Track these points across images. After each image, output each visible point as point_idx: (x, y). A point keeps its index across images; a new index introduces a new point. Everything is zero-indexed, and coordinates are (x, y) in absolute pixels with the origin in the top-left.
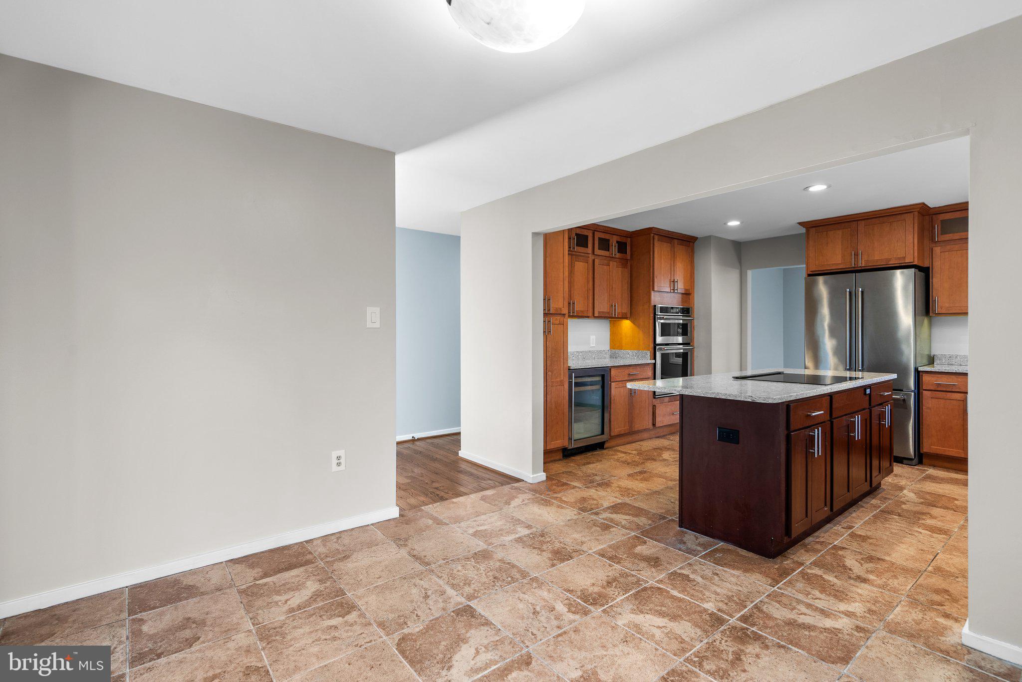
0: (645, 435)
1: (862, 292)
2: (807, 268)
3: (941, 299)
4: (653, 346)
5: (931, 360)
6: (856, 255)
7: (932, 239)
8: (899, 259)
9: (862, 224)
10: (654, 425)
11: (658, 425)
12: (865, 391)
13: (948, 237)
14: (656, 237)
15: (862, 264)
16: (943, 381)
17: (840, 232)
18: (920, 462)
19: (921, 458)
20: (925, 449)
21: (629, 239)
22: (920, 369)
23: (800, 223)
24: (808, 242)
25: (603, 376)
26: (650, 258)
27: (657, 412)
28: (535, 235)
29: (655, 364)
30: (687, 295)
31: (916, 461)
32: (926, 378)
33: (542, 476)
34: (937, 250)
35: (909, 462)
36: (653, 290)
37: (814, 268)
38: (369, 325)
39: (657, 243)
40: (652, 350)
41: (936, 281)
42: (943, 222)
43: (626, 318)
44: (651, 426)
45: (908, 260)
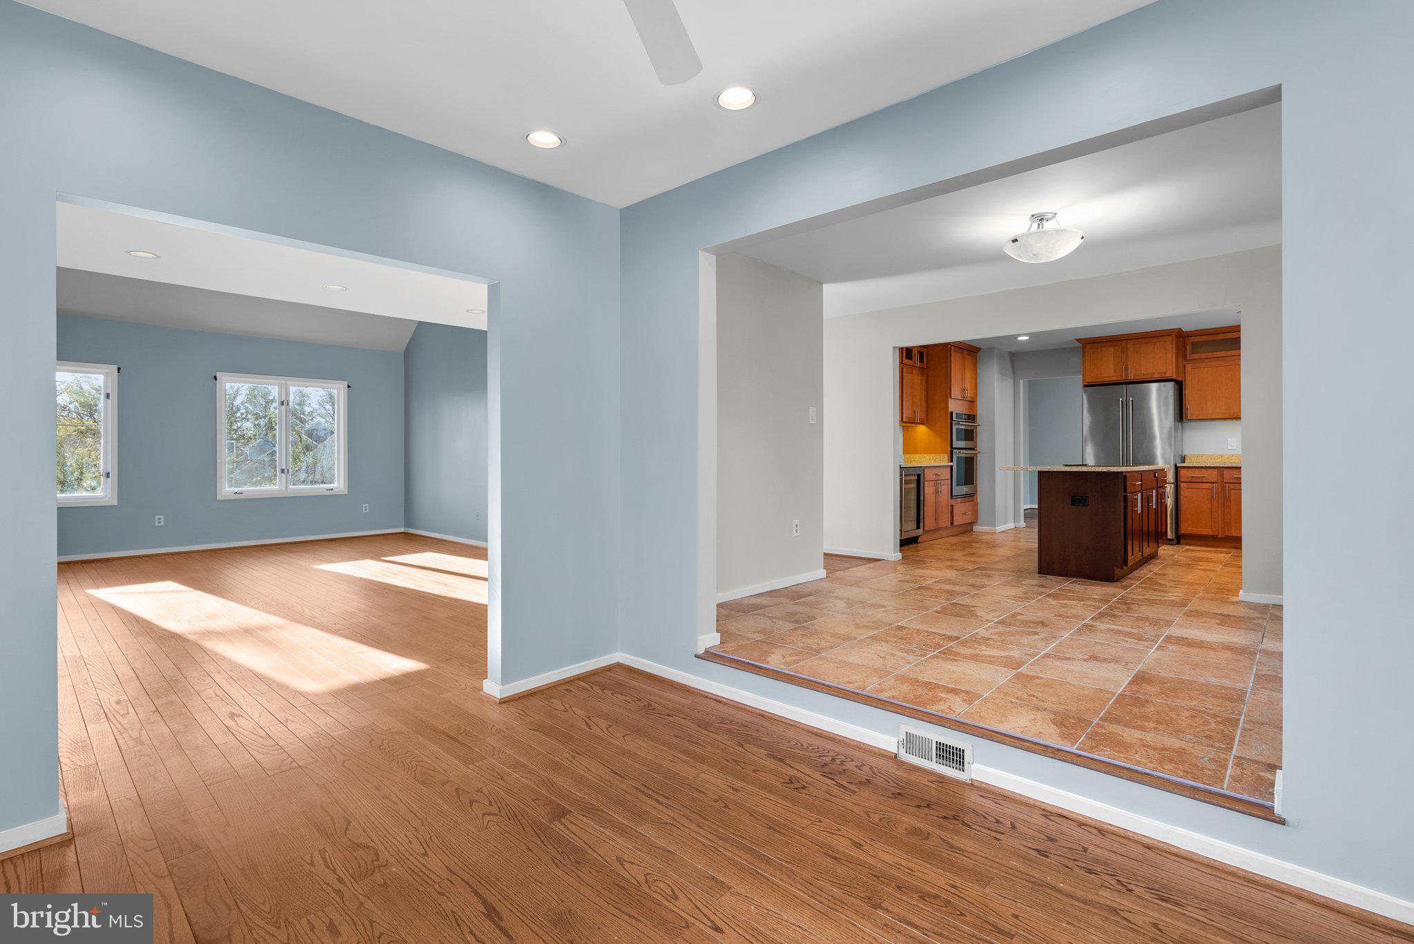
0: (944, 533)
1: (1132, 401)
2: (1084, 380)
3: (1191, 408)
4: (949, 449)
5: (1183, 459)
6: (1127, 369)
7: (1185, 357)
8: (1162, 373)
9: (1130, 343)
10: (952, 524)
11: (955, 524)
12: (1155, 474)
13: (1196, 356)
14: (953, 348)
15: (1131, 377)
16: (1196, 474)
17: (1112, 349)
18: (1178, 543)
19: (1179, 539)
20: (1183, 531)
21: (925, 349)
22: (1178, 465)
23: (1077, 340)
24: (1084, 356)
25: (919, 476)
26: (947, 367)
27: (955, 511)
28: (895, 348)
29: (952, 467)
30: (972, 402)
31: (1175, 542)
32: (1182, 472)
33: (899, 556)
34: (1189, 367)
35: (1170, 542)
36: (950, 397)
37: (1089, 380)
38: (811, 421)
39: (953, 354)
40: (949, 453)
41: (1188, 393)
42: (1193, 344)
43: (922, 423)
44: (949, 525)
45: (1169, 375)
